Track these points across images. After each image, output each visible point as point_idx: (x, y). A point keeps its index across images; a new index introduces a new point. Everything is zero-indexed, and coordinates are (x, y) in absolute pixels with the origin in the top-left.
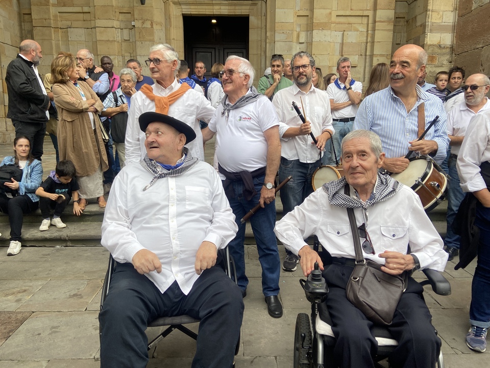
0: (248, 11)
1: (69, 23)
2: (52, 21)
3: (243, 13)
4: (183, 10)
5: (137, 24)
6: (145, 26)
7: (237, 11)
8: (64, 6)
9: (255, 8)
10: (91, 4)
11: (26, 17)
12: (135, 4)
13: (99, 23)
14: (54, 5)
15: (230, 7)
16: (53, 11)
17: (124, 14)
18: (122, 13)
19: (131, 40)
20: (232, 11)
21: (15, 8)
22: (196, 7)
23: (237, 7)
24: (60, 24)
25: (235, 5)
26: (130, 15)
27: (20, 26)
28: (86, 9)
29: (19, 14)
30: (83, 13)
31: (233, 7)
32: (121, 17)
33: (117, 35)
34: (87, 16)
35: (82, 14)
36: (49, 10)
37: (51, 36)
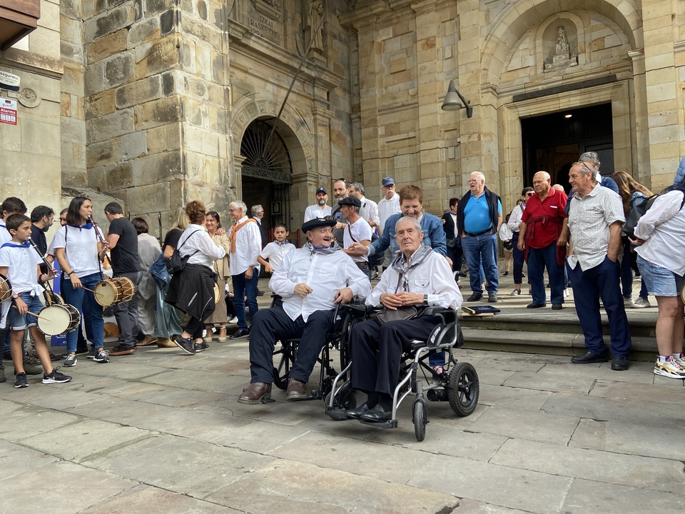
0: (609, 96)
1: (395, 151)
2: (380, 152)
3: (602, 100)
4: (520, 113)
5: (463, 140)
6: (471, 140)
7: (593, 99)
8: (392, 135)
9: (619, 90)
10: (417, 128)
11: (358, 151)
12: (461, 119)
13: (424, 146)
14: (382, 136)
15: (583, 97)
16: (381, 141)
17: (449, 132)
18: (447, 131)
19: (456, 158)
20: (586, 100)
21: (349, 145)
22: (536, 106)
23: (593, 95)
24: (387, 154)
25: (590, 92)
26: (456, 131)
27: (353, 161)
28: (411, 134)
29: (352, 150)
30: (409, 138)
31: (588, 96)
32: (447, 135)
33: (442, 156)
34: (411, 142)
35: (408, 140)
36: (377, 142)
37: (378, 167)
